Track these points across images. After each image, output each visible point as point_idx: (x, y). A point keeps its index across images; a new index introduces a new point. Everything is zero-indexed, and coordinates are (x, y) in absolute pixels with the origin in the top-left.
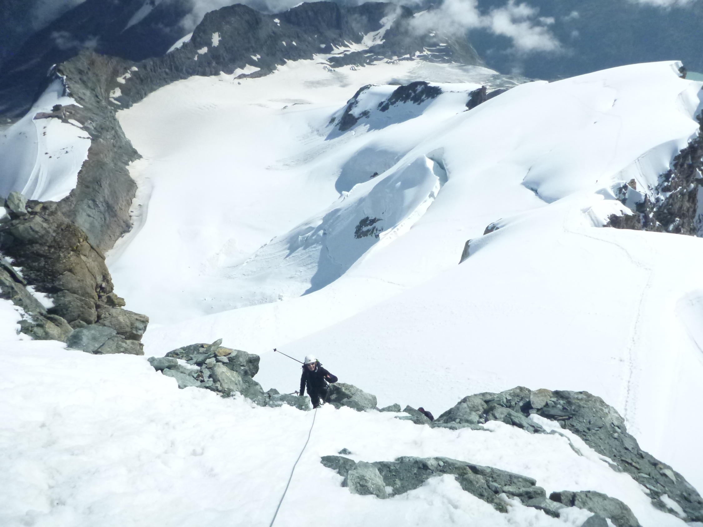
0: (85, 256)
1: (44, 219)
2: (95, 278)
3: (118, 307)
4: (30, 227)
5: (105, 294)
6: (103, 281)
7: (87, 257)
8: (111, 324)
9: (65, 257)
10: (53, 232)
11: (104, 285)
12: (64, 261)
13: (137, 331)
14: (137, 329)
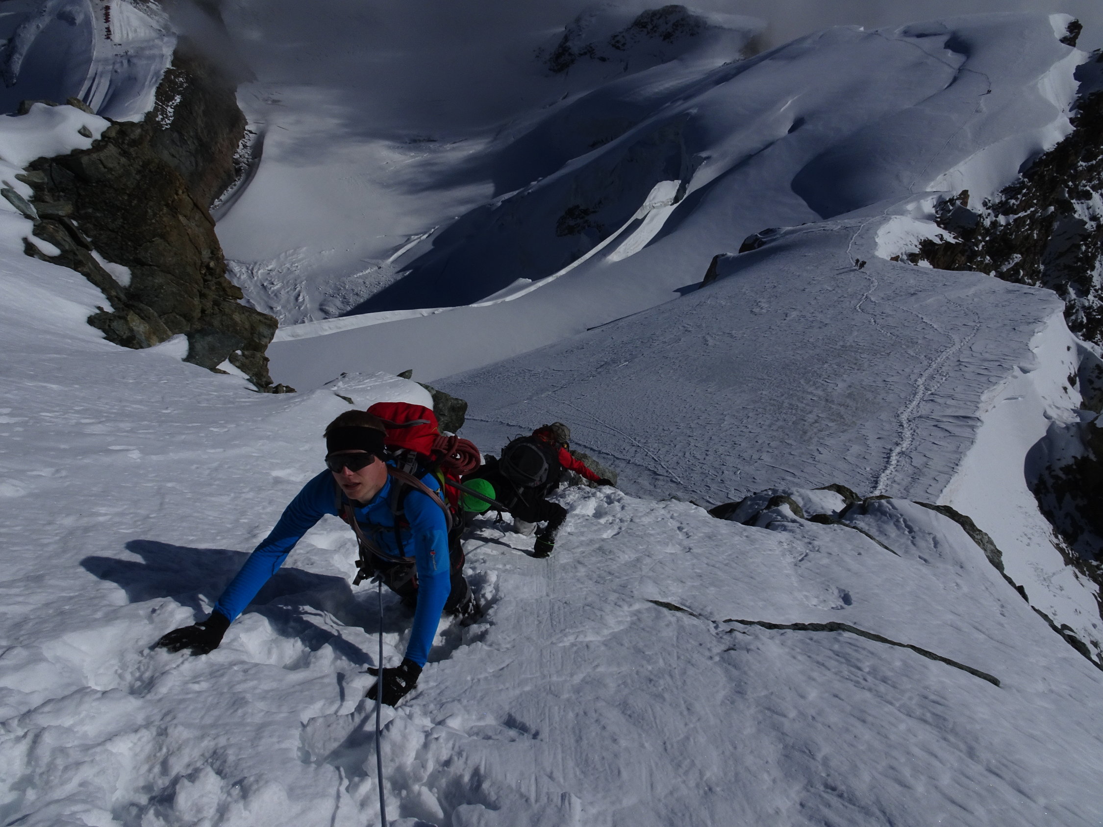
0: (185, 216)
1: (122, 150)
2: (200, 253)
3: (232, 301)
4: (100, 160)
5: (214, 279)
6: (211, 258)
7: (188, 220)
8: (222, 325)
9: (155, 215)
10: (136, 174)
11: (212, 264)
12: (154, 221)
13: (260, 339)
14: (261, 336)
